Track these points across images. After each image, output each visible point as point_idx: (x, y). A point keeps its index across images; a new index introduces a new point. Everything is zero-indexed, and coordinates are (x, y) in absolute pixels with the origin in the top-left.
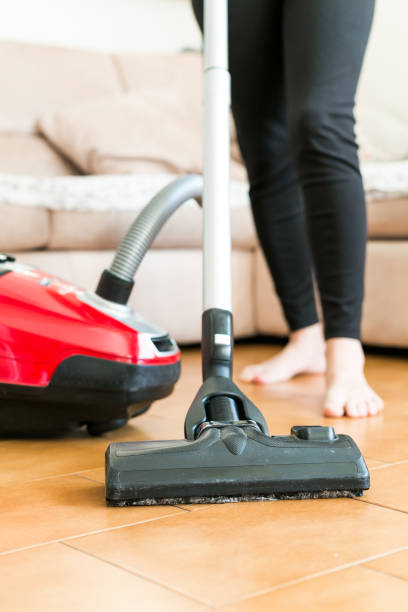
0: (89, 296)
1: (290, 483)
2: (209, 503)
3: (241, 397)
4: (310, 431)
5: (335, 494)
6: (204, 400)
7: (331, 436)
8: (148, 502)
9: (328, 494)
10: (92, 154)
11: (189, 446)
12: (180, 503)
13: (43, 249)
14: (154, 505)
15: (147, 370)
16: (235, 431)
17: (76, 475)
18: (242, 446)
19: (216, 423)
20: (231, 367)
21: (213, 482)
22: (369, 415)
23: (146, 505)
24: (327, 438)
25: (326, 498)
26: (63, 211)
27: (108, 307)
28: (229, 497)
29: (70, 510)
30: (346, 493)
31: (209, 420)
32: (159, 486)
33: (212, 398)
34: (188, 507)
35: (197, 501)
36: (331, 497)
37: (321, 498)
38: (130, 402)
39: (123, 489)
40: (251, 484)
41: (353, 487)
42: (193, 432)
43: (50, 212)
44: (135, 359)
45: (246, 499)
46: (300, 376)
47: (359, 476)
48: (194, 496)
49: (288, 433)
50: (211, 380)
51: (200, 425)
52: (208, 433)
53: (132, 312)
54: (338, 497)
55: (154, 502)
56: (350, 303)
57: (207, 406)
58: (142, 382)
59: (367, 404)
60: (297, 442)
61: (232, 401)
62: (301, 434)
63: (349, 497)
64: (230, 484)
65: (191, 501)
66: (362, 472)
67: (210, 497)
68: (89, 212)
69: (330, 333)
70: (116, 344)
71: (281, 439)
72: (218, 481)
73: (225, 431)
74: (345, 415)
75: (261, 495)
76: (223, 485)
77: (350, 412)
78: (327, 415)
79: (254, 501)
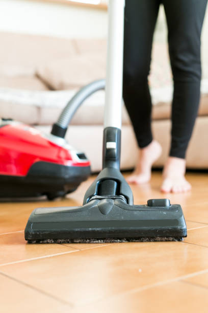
1: (135, 231)
2: (86, 243)
5: (164, 239)
8: (49, 241)
9: (160, 239)
14: (53, 243)
21: (87, 230)
23: (48, 243)
24: (165, 206)
25: (158, 241)
28: (98, 239)
30: (171, 239)
32: (55, 232)
35: (78, 241)
36: (162, 241)
37: (155, 241)
39: (33, 233)
40: (110, 232)
47: (179, 228)
48: (77, 239)
54: (166, 241)
55: (53, 242)
63: (173, 241)
64: (98, 231)
65: (75, 241)
66: (183, 226)
74: (171, 192)
76: (93, 232)
79: (113, 242)
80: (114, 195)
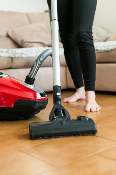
0: (23, 83)
1: (77, 132)
2: (56, 138)
3: (64, 109)
4: (82, 118)
5: (88, 134)
6: (54, 110)
7: (87, 119)
8: (41, 138)
10: (22, 41)
11: (51, 123)
12: (49, 138)
13: (10, 68)
15: (39, 102)
16: (62, 119)
17: (22, 131)
18: (64, 123)
19: (57, 117)
20: (61, 101)
22: (97, 111)
23: (40, 139)
24: (86, 120)
26: (15, 58)
27: (28, 86)
28: (61, 136)
29: (20, 141)
31: (55, 116)
33: (56, 110)
34: (51, 139)
35: (53, 137)
36: (87, 135)
37: (85, 135)
38: (35, 111)
39: (34, 135)
40: (67, 133)
41: (93, 132)
42: (52, 119)
43: (12, 58)
44: (36, 99)
45: (66, 136)
46: (79, 100)
47: (94, 129)
48: (52, 136)
49: (76, 119)
50: (56, 105)
51: (53, 117)
52: (55, 119)
53: (35, 87)
56: (92, 81)
57: (55, 112)
58: (38, 105)
59: (96, 108)
60: (78, 121)
61: (61, 110)
62: (79, 119)
63: (92, 135)
64: (61, 133)
67: (56, 136)
68: (22, 58)
69: (87, 89)
70: (31, 96)
71: (74, 120)
72: (58, 132)
73: (60, 119)
74: (91, 111)
75: (69, 135)
77: (92, 111)
78: (86, 112)
79: (68, 137)
80: (63, 115)
